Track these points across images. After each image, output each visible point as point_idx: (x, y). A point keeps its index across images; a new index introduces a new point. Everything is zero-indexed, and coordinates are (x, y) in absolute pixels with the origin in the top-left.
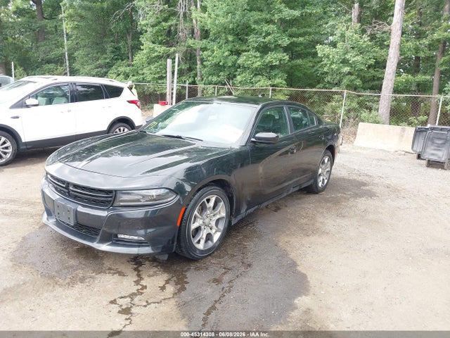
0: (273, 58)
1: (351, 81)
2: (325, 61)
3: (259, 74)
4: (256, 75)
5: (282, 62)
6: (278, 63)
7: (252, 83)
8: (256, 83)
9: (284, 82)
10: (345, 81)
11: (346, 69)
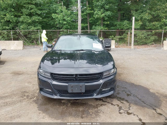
0: (35, 18)
1: (67, 27)
2: (57, 19)
3: (30, 25)
4: (29, 25)
5: (39, 20)
6: (38, 20)
7: (28, 29)
8: (30, 29)
9: (41, 28)
10: (65, 27)
11: (65, 22)
